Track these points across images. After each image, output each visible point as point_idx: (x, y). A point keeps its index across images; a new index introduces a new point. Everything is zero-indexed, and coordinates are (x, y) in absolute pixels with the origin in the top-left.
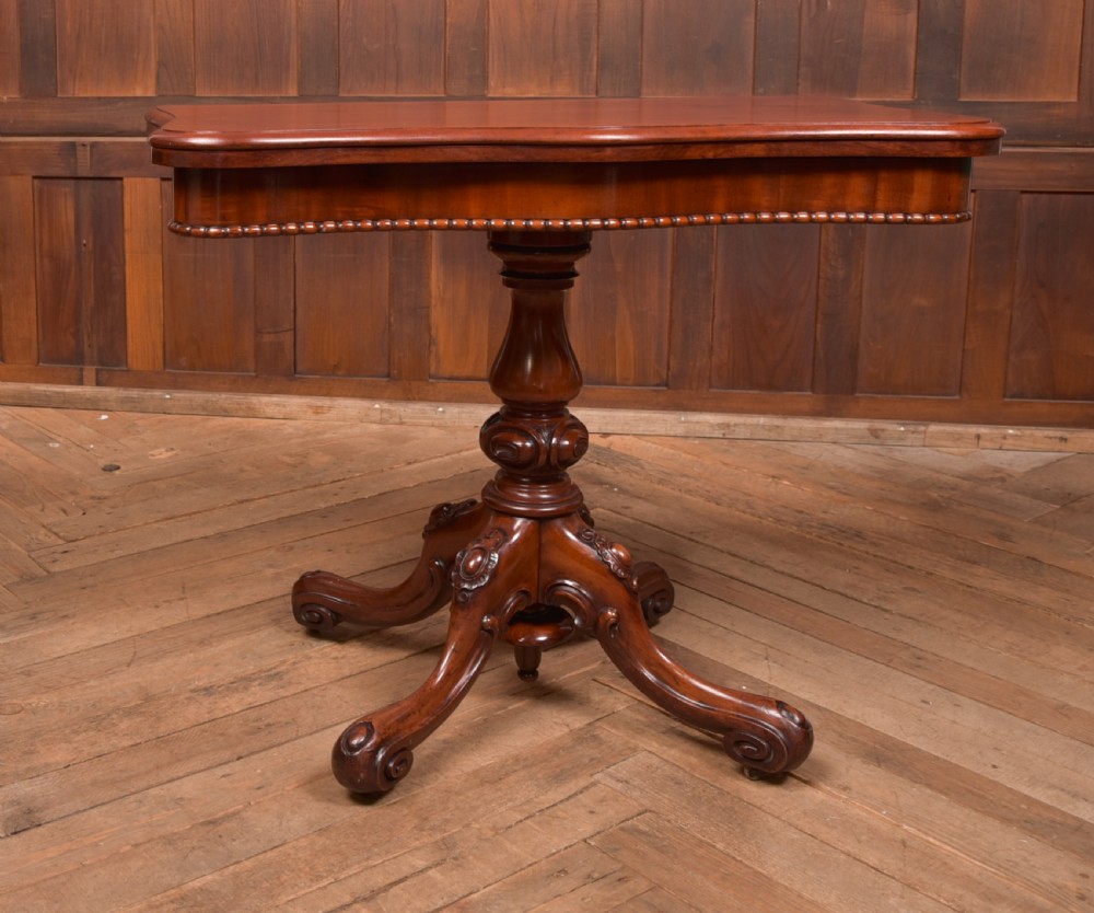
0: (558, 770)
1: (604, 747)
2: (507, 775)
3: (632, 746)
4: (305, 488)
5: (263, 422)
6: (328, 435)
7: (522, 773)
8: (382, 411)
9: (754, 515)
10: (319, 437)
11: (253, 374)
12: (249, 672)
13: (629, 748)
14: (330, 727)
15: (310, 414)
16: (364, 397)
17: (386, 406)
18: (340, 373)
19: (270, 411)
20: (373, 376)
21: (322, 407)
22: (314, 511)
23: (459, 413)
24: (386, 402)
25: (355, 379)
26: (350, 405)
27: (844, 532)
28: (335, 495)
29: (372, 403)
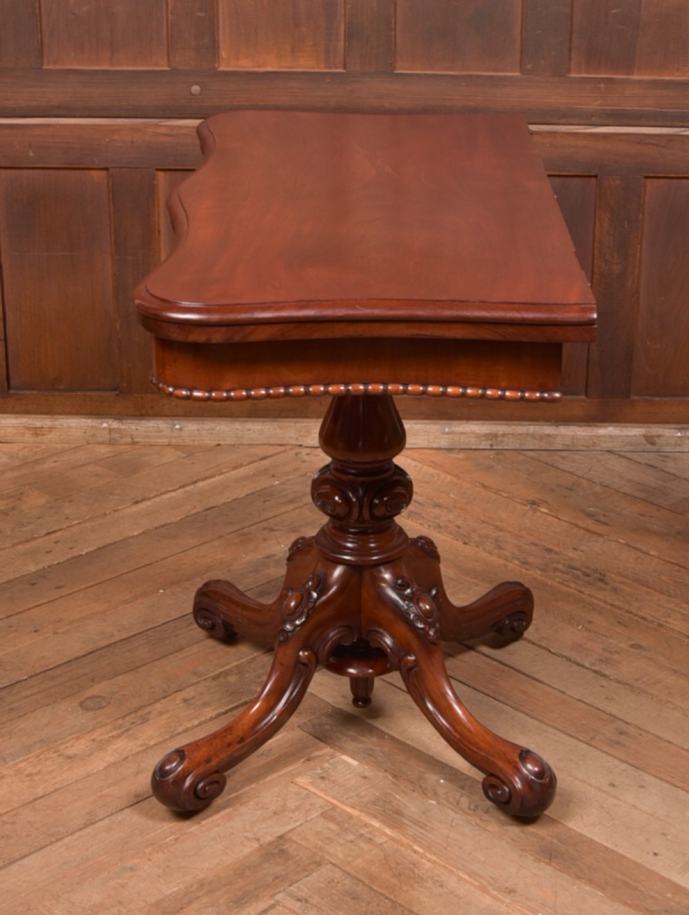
0: (241, 893)
1: (290, 862)
2: (190, 902)
3: (318, 859)
4: (15, 545)
6: (48, 465)
7: (205, 899)
8: (111, 430)
9: (500, 557)
10: (38, 468)
13: (315, 862)
14: (18, 860)
15: (29, 437)
16: (90, 414)
17: (115, 424)
18: (61, 388)
20: (98, 390)
21: (42, 428)
22: (22, 576)
23: (198, 430)
24: (115, 419)
25: (79, 393)
26: (74, 425)
27: (588, 575)
28: (48, 552)
29: (100, 421)
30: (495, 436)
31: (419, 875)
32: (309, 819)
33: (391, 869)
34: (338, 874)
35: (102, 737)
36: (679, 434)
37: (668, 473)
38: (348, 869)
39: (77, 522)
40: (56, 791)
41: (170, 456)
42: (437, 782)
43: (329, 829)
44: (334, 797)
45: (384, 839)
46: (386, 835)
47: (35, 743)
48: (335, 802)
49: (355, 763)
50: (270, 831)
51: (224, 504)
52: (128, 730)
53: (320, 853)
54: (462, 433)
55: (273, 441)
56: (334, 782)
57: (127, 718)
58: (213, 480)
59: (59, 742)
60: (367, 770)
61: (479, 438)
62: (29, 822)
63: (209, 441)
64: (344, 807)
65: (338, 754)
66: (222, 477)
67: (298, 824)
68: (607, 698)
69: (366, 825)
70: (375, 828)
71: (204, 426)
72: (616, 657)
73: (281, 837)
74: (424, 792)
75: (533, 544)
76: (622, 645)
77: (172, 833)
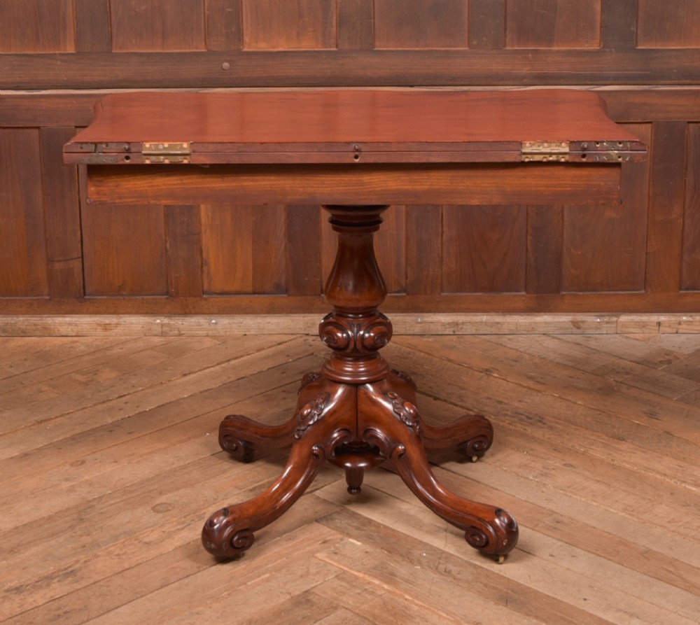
1: (314, 607)
3: (334, 605)
4: (95, 404)
5: (58, 341)
6: (116, 351)
8: (163, 325)
10: (108, 353)
11: (47, 298)
12: (51, 572)
13: (332, 607)
15: (100, 332)
16: (146, 313)
17: (166, 321)
18: (125, 293)
19: (63, 330)
20: (153, 295)
21: (110, 324)
22: (102, 426)
23: (230, 324)
24: (166, 317)
25: (138, 297)
26: (134, 321)
27: (530, 418)
28: (120, 410)
29: (154, 318)
30: (457, 324)
31: (409, 615)
32: (326, 580)
33: (388, 610)
34: (349, 615)
35: (170, 530)
36: (599, 320)
37: (591, 348)
38: (357, 611)
39: (141, 389)
40: (138, 565)
41: (209, 343)
42: (421, 555)
43: (341, 586)
44: (344, 565)
45: (383, 592)
46: (384, 589)
47: (121, 534)
48: (346, 569)
49: (359, 543)
50: (299, 588)
51: (252, 375)
52: (189, 525)
53: (336, 602)
54: (431, 323)
55: (287, 331)
56: (344, 555)
57: (188, 517)
58: (243, 359)
59: (138, 534)
60: (368, 548)
61: (444, 326)
62: (120, 585)
63: (238, 332)
64: (352, 572)
65: (346, 539)
66: (249, 357)
67: (319, 583)
68: (546, 499)
69: (369, 583)
70: (376, 585)
71: (233, 321)
72: (553, 472)
73: (306, 592)
74: (411, 562)
75: (488, 398)
76: (558, 464)
77: (226, 591)
